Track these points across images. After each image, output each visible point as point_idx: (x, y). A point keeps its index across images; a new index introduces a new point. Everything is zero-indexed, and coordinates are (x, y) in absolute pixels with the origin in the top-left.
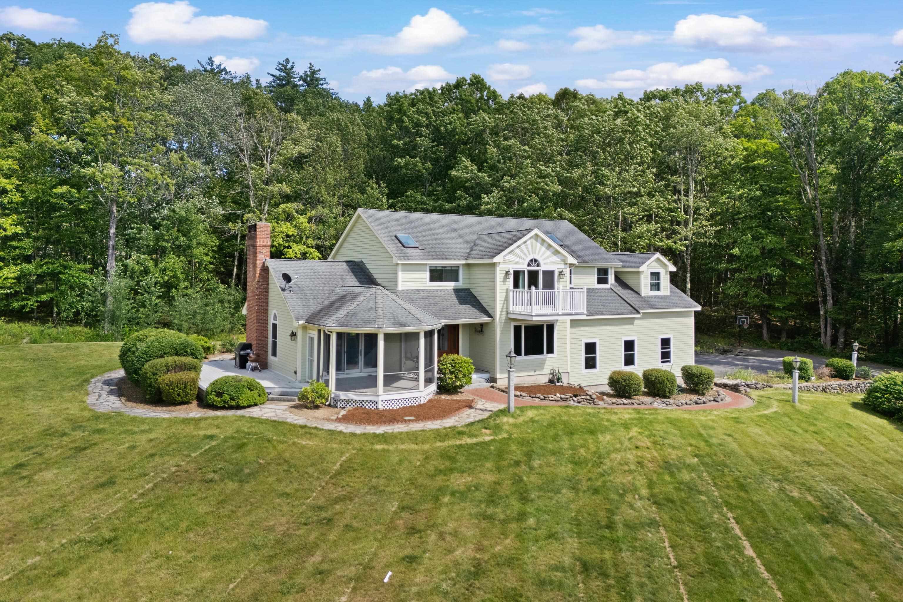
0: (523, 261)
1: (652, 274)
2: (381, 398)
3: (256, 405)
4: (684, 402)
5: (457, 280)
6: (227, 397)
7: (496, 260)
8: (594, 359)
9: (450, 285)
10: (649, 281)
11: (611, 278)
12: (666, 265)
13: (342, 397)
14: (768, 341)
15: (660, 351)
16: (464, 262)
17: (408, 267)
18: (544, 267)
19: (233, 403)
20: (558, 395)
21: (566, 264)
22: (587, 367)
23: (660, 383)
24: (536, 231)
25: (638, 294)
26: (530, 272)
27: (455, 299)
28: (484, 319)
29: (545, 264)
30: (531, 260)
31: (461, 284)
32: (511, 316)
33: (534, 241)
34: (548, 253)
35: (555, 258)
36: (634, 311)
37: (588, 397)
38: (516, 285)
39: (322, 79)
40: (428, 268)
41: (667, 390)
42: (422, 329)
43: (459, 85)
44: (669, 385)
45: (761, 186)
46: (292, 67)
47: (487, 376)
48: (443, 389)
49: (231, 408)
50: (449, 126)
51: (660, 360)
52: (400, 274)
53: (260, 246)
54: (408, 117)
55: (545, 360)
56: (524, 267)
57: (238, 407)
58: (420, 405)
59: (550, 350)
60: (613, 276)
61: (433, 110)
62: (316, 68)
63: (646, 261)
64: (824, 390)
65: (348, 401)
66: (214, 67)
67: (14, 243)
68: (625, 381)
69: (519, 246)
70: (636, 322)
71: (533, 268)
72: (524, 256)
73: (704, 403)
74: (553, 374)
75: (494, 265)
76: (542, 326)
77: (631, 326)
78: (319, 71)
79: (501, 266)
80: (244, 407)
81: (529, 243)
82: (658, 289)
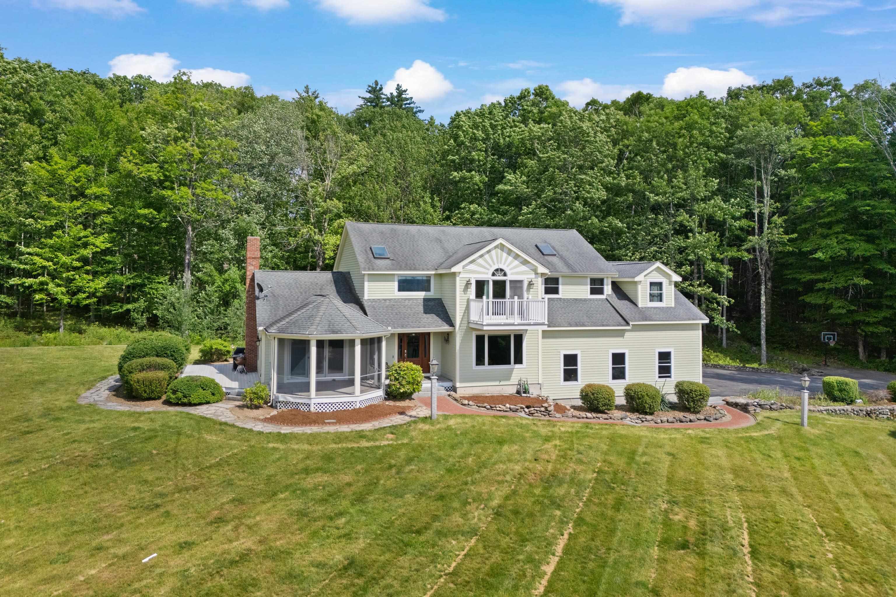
0: (487, 271)
1: (652, 284)
2: (313, 401)
3: (208, 403)
4: (665, 419)
5: (428, 289)
6: (180, 395)
7: (454, 270)
8: (575, 371)
9: (421, 295)
10: (649, 291)
11: (608, 289)
12: (670, 275)
13: (281, 399)
14: (864, 361)
15: (657, 365)
16: (433, 272)
17: (374, 278)
18: (510, 277)
19: (185, 400)
20: (508, 405)
21: (536, 274)
22: (566, 379)
23: (639, 399)
24: (500, 241)
25: (635, 305)
26: (495, 283)
27: (421, 308)
28: (446, 328)
29: (512, 274)
30: (497, 270)
31: (432, 294)
32: (472, 326)
33: (499, 251)
34: (516, 262)
35: (524, 268)
36: (623, 322)
37: (543, 409)
38: (480, 294)
39: (407, 99)
40: (396, 279)
41: (647, 406)
42: (358, 336)
43: (523, 97)
44: (649, 401)
45: (848, 190)
46: (381, 89)
47: (448, 384)
48: (391, 395)
49: (184, 405)
50: (507, 139)
51: (657, 375)
52: (366, 284)
53: (250, 258)
54: (463, 131)
55: (512, 370)
56: (487, 276)
57: (190, 404)
58: (355, 409)
59: (519, 360)
60: (610, 287)
61: (491, 124)
62: (404, 88)
63: (644, 270)
64: (869, 414)
65: (287, 403)
66: (310, 94)
67: (108, 258)
68: (593, 394)
69: (481, 256)
70: (627, 334)
71: (499, 278)
72: (488, 266)
73: (691, 421)
74: (519, 384)
75: (454, 274)
76: (509, 337)
77: (621, 339)
78: (405, 91)
79: (461, 276)
80: (195, 405)
81: (493, 252)
82: (661, 300)
